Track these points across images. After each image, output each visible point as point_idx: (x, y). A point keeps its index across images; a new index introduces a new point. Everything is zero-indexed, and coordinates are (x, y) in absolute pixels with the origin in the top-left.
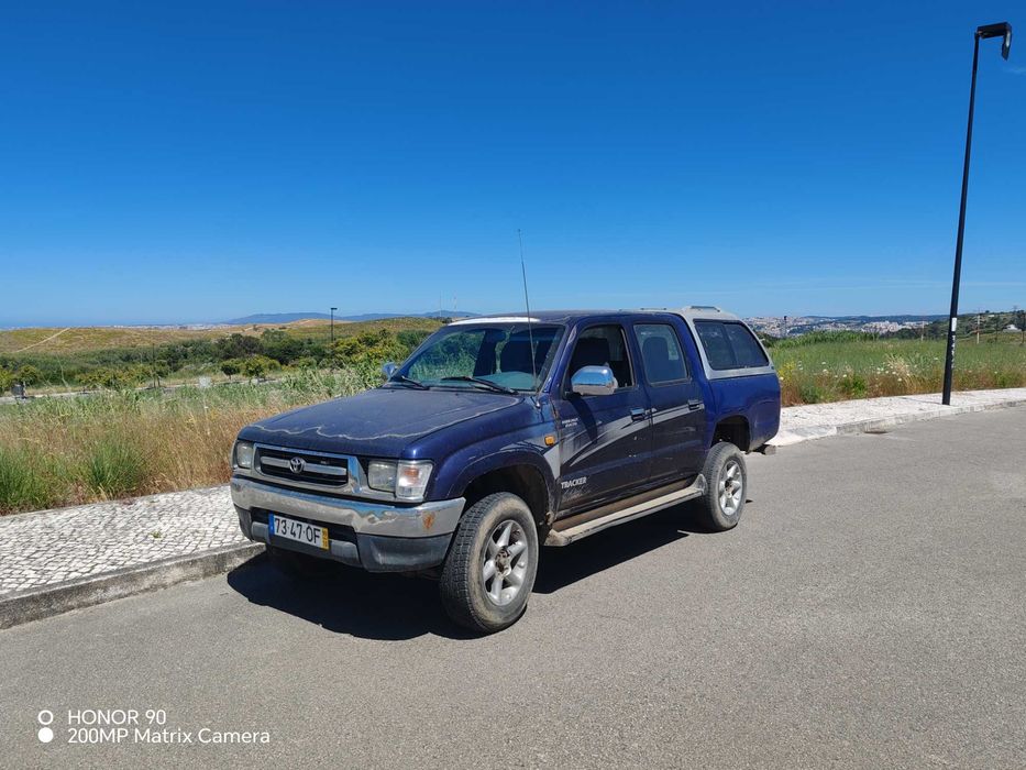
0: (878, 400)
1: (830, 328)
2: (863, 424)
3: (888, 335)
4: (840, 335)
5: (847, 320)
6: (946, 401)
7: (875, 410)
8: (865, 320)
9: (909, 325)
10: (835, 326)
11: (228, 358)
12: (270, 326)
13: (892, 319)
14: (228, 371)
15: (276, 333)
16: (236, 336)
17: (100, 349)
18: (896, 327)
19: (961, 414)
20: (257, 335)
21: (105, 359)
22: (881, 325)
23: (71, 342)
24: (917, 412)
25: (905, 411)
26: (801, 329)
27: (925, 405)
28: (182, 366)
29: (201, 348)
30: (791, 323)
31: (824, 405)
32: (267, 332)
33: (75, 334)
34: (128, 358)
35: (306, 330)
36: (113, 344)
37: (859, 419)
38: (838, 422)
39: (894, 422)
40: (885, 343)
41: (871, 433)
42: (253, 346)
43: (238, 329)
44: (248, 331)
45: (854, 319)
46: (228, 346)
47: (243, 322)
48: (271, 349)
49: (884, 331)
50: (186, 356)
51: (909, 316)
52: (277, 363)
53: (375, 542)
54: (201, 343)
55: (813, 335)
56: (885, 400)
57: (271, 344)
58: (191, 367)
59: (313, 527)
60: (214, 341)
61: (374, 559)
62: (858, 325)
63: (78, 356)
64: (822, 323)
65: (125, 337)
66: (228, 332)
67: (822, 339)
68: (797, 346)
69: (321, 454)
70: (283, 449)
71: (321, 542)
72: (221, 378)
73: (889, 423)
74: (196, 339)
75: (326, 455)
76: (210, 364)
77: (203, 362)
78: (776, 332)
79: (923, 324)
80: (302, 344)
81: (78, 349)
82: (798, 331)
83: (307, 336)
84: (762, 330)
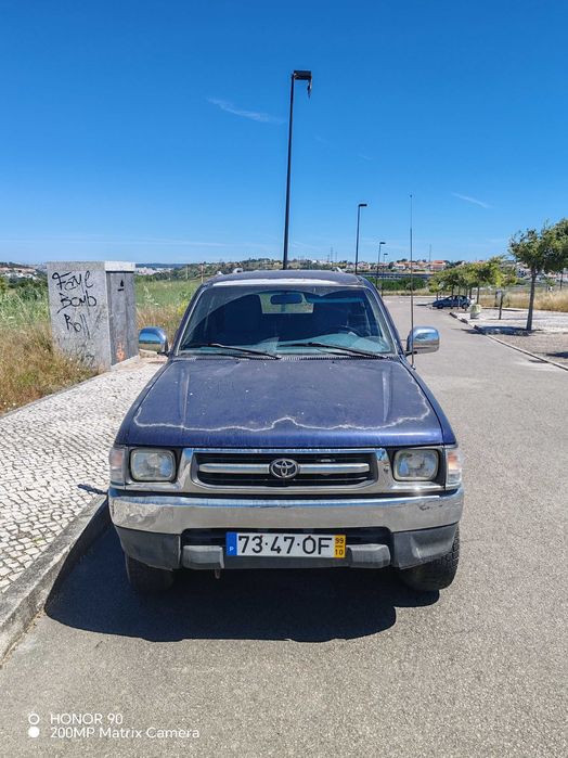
22: (142, 269)
49: (145, 274)
53: (415, 537)
59: (316, 537)
61: (412, 555)
69: (318, 451)
70: (255, 451)
71: (332, 550)
75: (329, 451)
79: (169, 270)
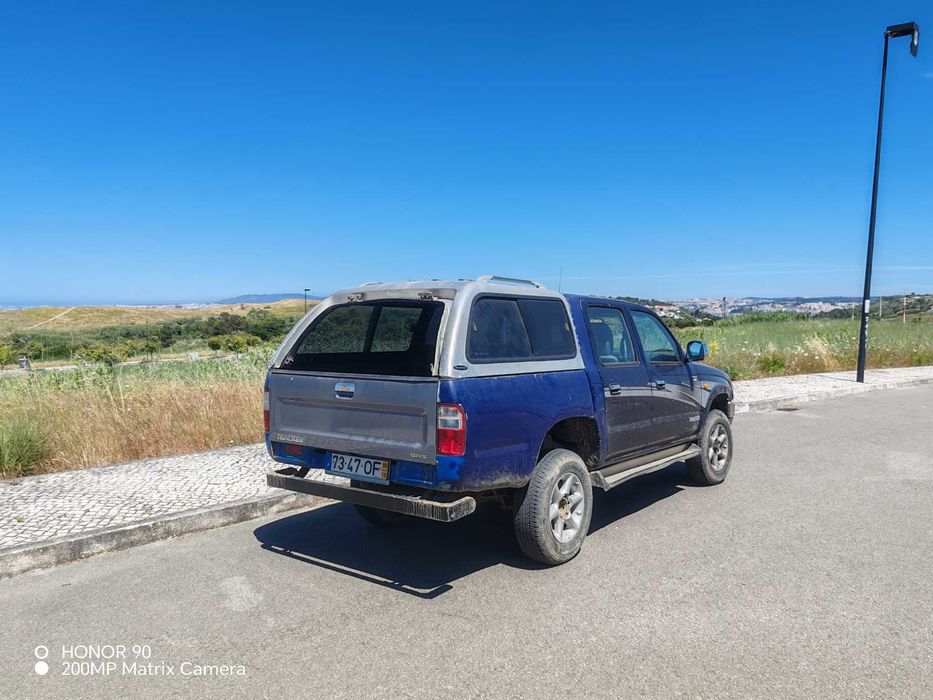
0: (796, 377)
1: (767, 308)
2: (776, 401)
3: (821, 315)
4: (774, 315)
5: (783, 301)
6: (860, 378)
7: (790, 387)
8: (800, 301)
9: (840, 306)
10: (773, 306)
11: (216, 334)
12: (256, 306)
13: (825, 300)
14: (215, 346)
15: (261, 312)
16: (224, 315)
17: (102, 326)
18: (828, 308)
19: (874, 391)
20: (243, 313)
21: (107, 336)
22: (815, 305)
23: (76, 319)
24: (830, 390)
25: (819, 389)
26: (741, 309)
27: (839, 383)
28: (175, 342)
29: (193, 325)
30: (731, 304)
31: (744, 382)
32: (253, 311)
33: (80, 312)
34: (128, 335)
35: (288, 309)
36: (114, 322)
37: (773, 396)
38: (751, 400)
39: (807, 399)
40: (816, 322)
41: (784, 410)
42: (239, 324)
43: (225, 308)
44: (236, 310)
45: (791, 300)
46: (216, 323)
47: (232, 301)
48: (256, 326)
49: (818, 311)
50: (179, 333)
51: (840, 298)
52: (259, 339)
54: (193, 321)
55: (752, 316)
56: (803, 377)
57: (255, 322)
58: (183, 342)
60: (205, 319)
62: (795, 305)
63: (85, 332)
64: (761, 304)
65: (125, 315)
66: (217, 310)
67: (758, 319)
68: (735, 325)
72: (209, 352)
73: (802, 400)
74: (189, 317)
76: (200, 340)
77: (195, 338)
78: (719, 312)
79: (854, 305)
80: (284, 322)
81: (83, 326)
82: (739, 311)
83: (288, 314)
84: (705, 310)
